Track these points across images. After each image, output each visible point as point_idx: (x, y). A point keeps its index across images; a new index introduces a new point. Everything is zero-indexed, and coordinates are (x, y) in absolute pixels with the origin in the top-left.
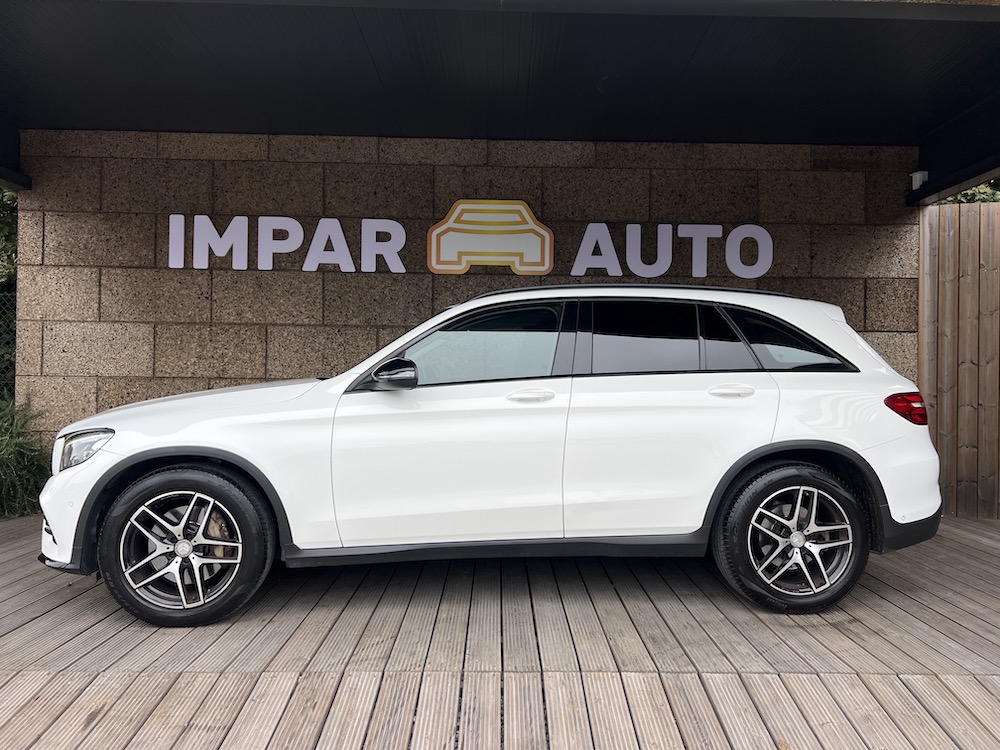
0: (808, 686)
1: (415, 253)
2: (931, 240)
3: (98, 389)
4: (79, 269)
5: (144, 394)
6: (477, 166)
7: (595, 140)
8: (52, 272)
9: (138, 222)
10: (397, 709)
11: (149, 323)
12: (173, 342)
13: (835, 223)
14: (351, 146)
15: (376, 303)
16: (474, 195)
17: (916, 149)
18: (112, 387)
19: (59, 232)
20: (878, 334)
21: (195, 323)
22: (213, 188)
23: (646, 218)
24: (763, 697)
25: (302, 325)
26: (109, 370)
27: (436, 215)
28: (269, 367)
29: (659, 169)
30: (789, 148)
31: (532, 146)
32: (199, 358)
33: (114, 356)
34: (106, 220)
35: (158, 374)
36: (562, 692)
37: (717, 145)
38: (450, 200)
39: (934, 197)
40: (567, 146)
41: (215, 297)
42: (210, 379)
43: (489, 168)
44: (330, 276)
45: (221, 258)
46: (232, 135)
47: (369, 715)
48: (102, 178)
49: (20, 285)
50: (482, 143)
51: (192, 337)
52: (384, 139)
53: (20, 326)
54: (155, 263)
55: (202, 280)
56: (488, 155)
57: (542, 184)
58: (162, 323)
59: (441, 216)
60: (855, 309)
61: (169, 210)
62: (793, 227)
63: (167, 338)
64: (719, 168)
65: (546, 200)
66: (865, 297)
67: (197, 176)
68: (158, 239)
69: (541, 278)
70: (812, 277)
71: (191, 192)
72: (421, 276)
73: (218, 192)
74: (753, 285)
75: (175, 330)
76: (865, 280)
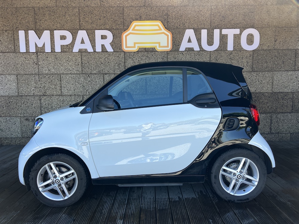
1: (117, 43)
5: (15, 102)
6: (140, 7)
9: (7, 34)
11: (14, 74)
12: (24, 82)
13: (285, 27)
15: (102, 64)
16: (140, 19)
18: (3, 99)
21: (33, 74)
22: (35, 19)
23: (209, 27)
25: (74, 74)
27: (125, 27)
28: (63, 91)
29: (214, 6)
32: (35, 88)
33: (2, 88)
35: (20, 94)
38: (130, 21)
41: (40, 64)
42: (40, 96)
43: (145, 7)
44: (84, 54)
45: (40, 48)
51: (32, 79)
54: (15, 50)
55: (34, 57)
56: (145, 2)
57: (167, 13)
58: (19, 74)
59: (127, 28)
60: (292, 62)
61: (18, 28)
62: (268, 29)
63: (22, 80)
64: (239, 5)
65: (169, 20)
66: (296, 56)
67: (28, 14)
68: (15, 40)
69: (167, 53)
70: (275, 49)
71: (27, 21)
72: (119, 53)
73: (37, 21)
74: (251, 53)
75: (25, 77)
76: (296, 50)
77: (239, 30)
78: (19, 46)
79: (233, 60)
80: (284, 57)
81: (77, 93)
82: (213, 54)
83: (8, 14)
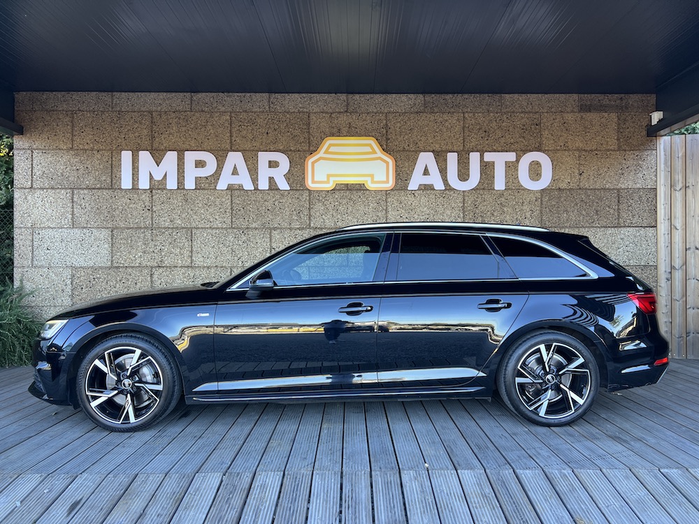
0: (595, 478)
1: (296, 177)
2: (665, 159)
3: (73, 276)
4: (58, 191)
5: (105, 279)
6: (340, 113)
7: (423, 92)
8: (38, 193)
9: (99, 156)
10: (296, 498)
11: (108, 228)
12: (125, 241)
13: (596, 150)
14: (250, 100)
15: (269, 212)
16: (338, 133)
17: (654, 96)
18: (83, 274)
19: (43, 164)
20: (628, 229)
21: (141, 228)
22: (152, 132)
23: (461, 148)
24: (562, 486)
25: (216, 228)
26: (80, 261)
27: (311, 148)
28: (194, 258)
29: (470, 112)
30: (563, 96)
31: (378, 98)
32: (144, 252)
33: (83, 252)
34: (77, 155)
35: (115, 265)
36: (415, 485)
37: (511, 95)
38: (321, 137)
39: (667, 130)
40: (404, 97)
41: (155, 209)
42: (152, 267)
43: (348, 114)
44: (237, 193)
45: (158, 181)
46: (165, 94)
47: (275, 503)
48: (73, 126)
49: (16, 203)
50: (343, 97)
51: (139, 238)
52: (273, 95)
53: (16, 232)
54: (112, 186)
55: (145, 197)
56: (348, 104)
57: (387, 125)
58: (117, 228)
59: (314, 149)
60: (612, 211)
61: (121, 147)
62: (566, 153)
63: (121, 239)
64: (513, 112)
65: (389, 137)
66: (619, 202)
67: (141, 123)
68: (113, 168)
69: (387, 193)
70: (580, 189)
71: (137, 134)
72: (301, 192)
73: (156, 135)
74: (538, 195)
75: (126, 233)
76: (618, 190)
77: (515, 153)
78: (120, 178)
79: (505, 206)
80: (597, 203)
81: (221, 263)
82: (468, 196)
83: (104, 121)
